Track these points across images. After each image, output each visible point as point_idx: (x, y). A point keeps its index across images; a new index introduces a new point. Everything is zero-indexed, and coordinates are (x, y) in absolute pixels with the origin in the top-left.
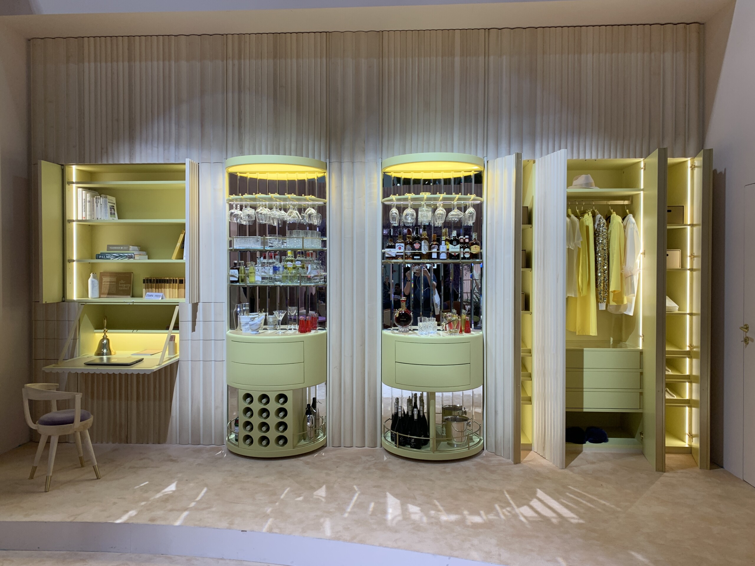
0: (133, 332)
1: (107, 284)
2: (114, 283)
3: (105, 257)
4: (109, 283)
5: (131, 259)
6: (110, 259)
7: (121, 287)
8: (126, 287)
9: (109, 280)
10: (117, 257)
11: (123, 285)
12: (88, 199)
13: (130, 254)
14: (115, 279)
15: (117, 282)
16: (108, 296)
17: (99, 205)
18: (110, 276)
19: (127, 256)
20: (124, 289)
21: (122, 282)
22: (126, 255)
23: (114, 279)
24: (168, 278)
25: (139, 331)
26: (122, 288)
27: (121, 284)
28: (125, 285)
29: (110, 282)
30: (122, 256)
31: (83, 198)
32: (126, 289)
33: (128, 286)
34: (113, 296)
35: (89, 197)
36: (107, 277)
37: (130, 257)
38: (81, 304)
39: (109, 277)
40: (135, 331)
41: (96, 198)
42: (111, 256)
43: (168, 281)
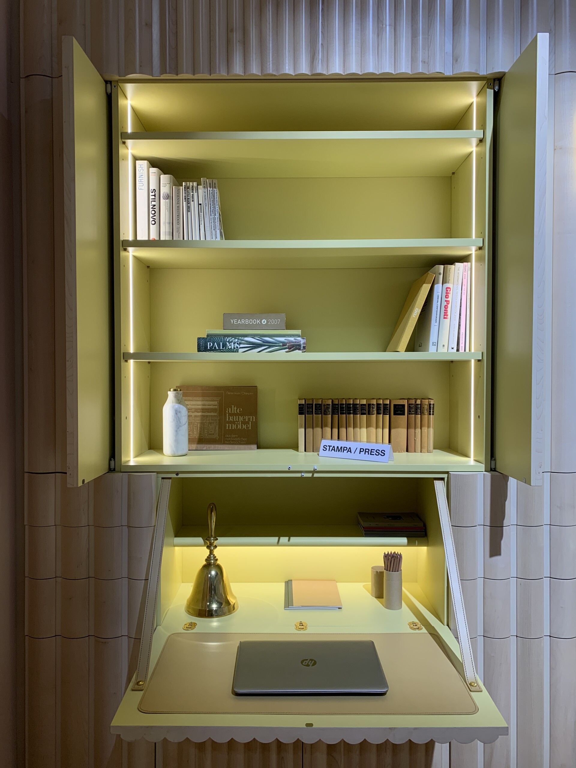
0: (278, 544)
1: (196, 416)
2: (212, 414)
3: (224, 345)
4: (200, 414)
5: (297, 351)
6: (237, 351)
7: (234, 422)
8: (244, 423)
9: (200, 407)
10: (256, 346)
11: (236, 418)
12: (165, 190)
13: (292, 339)
14: (216, 403)
15: (221, 410)
16: (200, 446)
17: (194, 206)
18: (204, 395)
19: (284, 344)
20: (240, 427)
21: (234, 409)
22: (282, 339)
23: (213, 404)
24: (364, 402)
25: (294, 540)
26: (234, 427)
27: (230, 415)
28: (241, 419)
29: (203, 410)
30: (270, 345)
31: (152, 188)
32: (245, 427)
33: (249, 419)
34: (212, 446)
35: (168, 186)
36: (195, 398)
37: (293, 346)
38: (163, 478)
39: (201, 399)
40: (284, 540)
41: (187, 188)
42: (240, 344)
43: (366, 410)
